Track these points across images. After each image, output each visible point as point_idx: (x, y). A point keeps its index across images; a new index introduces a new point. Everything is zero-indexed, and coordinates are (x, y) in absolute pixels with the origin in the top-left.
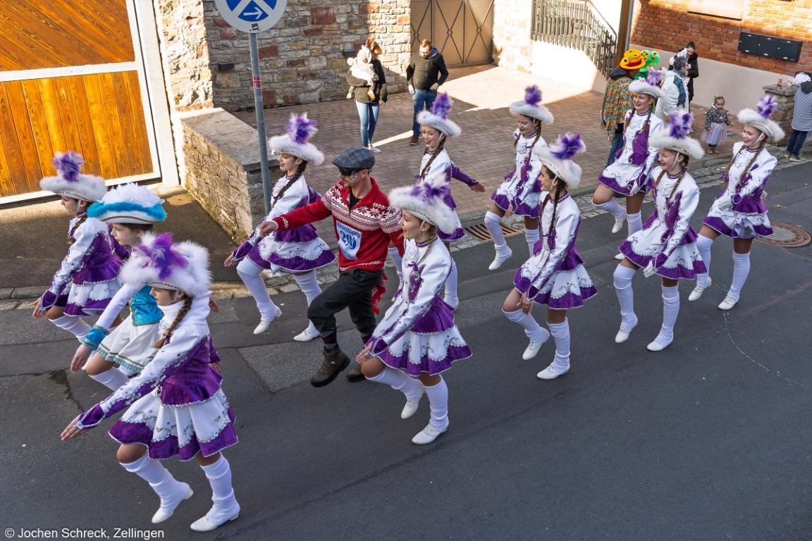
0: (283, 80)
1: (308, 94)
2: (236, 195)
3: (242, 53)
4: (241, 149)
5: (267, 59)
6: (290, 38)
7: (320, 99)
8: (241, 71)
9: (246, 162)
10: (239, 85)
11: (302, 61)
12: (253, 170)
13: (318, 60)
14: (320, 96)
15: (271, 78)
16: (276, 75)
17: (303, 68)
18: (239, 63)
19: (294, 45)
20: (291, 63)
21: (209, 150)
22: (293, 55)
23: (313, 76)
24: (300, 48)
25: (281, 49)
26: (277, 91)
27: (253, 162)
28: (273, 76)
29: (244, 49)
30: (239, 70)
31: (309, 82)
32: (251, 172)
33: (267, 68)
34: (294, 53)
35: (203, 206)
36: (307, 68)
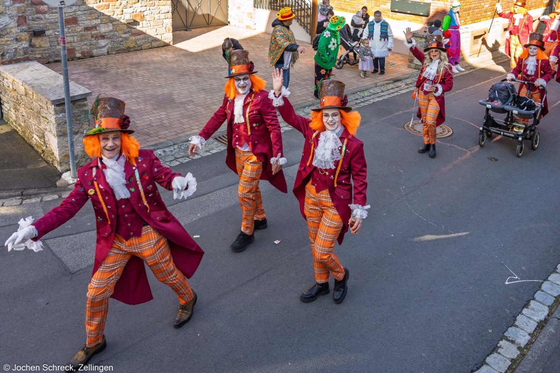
0: (81, 41)
1: (99, 50)
2: (46, 123)
3: (51, 23)
4: (50, 89)
5: (69, 26)
6: (86, 12)
7: (108, 53)
8: (50, 35)
9: (54, 98)
10: (49, 45)
11: (95, 27)
12: (59, 104)
13: (106, 26)
14: (108, 50)
15: (72, 39)
16: (75, 37)
17: (95, 32)
18: (49, 30)
19: (90, 17)
20: (87, 29)
21: (26, 91)
22: (88, 23)
23: (103, 37)
24: (94, 18)
25: (79, 19)
26: (77, 48)
27: (59, 98)
28: (74, 38)
29: (53, 20)
30: (49, 34)
31: (99, 41)
32: (57, 105)
33: (69, 33)
34: (89, 21)
35: (20, 133)
36: (98, 31)
